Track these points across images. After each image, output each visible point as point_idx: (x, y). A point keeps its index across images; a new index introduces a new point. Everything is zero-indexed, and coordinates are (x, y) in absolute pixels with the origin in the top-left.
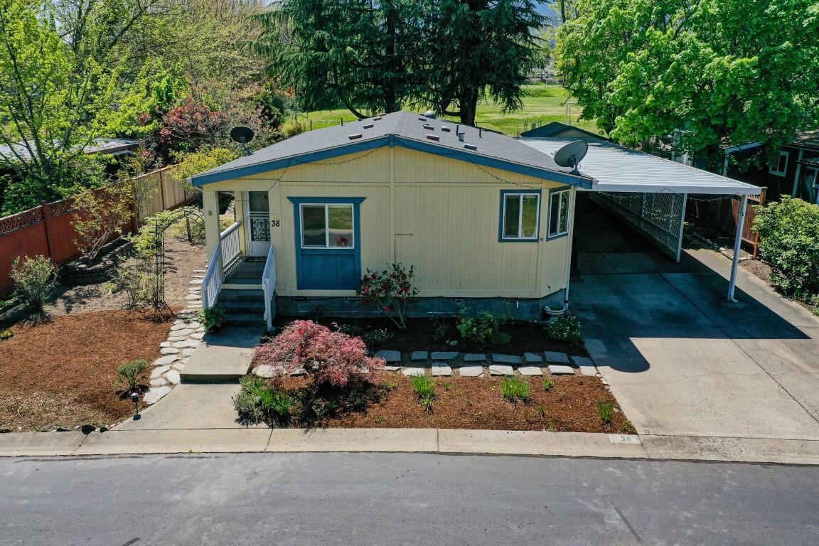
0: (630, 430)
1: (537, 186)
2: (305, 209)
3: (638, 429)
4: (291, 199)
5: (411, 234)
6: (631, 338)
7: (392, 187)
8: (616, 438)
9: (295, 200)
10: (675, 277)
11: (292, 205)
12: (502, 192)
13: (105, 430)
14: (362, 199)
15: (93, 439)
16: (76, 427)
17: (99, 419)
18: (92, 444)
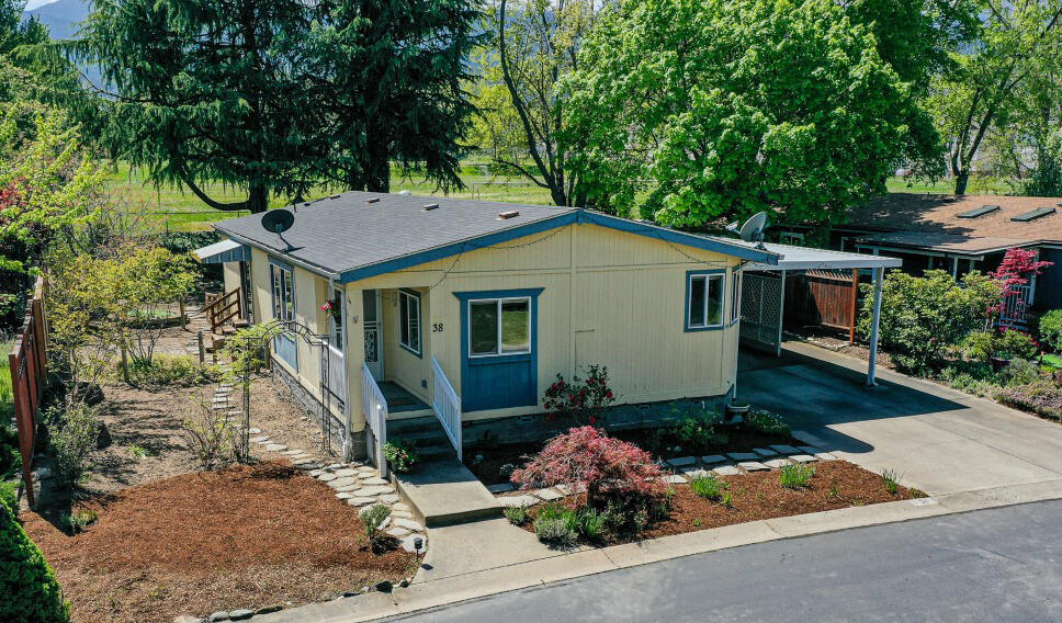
0: (920, 495)
1: (722, 265)
2: (474, 307)
4: (456, 294)
5: (593, 331)
6: (827, 426)
7: (574, 274)
8: (916, 502)
9: (462, 296)
11: (457, 302)
12: (689, 273)
13: (405, 585)
14: (540, 290)
15: (403, 596)
16: (366, 588)
17: (379, 577)
18: (409, 600)
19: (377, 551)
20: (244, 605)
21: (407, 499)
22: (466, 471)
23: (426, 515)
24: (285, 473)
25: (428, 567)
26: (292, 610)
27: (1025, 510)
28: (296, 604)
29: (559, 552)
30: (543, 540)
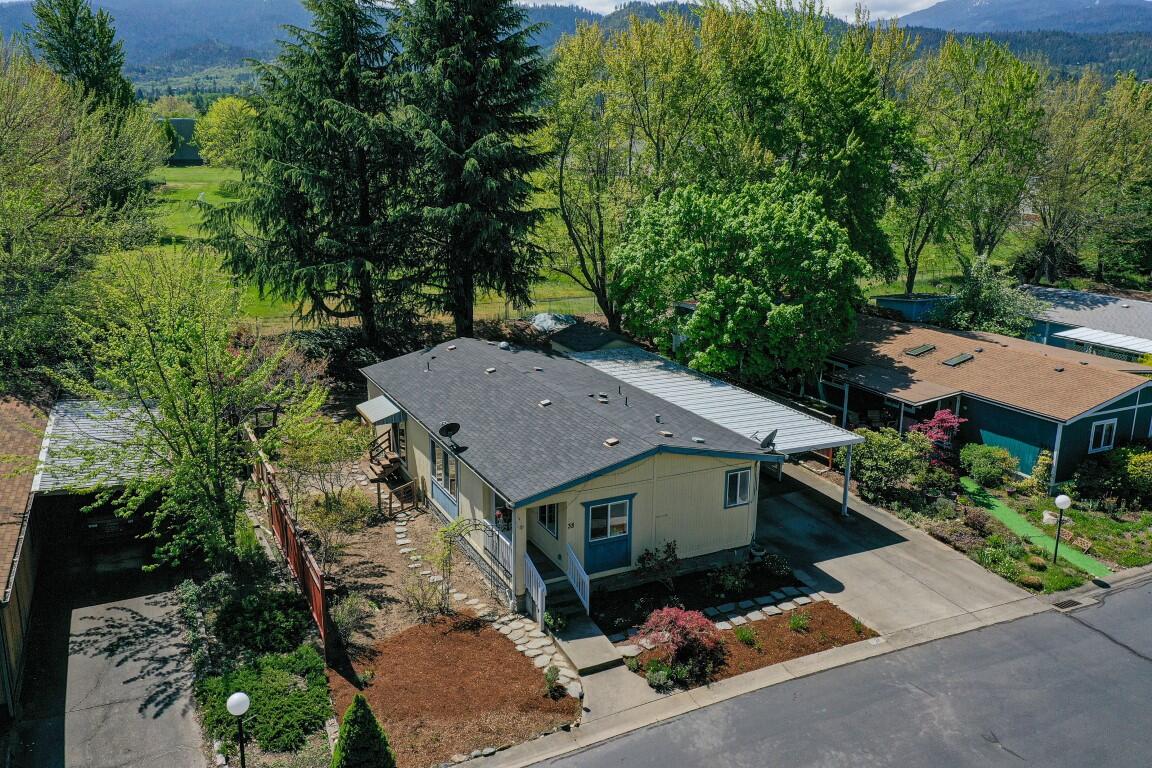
0: (875, 635)
1: (748, 465)
2: (594, 510)
3: (879, 632)
4: (583, 504)
5: (667, 515)
6: (815, 564)
8: (872, 641)
9: (586, 505)
10: (791, 496)
11: (584, 509)
12: (727, 472)
13: (578, 725)
14: (633, 495)
15: (578, 733)
16: (555, 729)
17: (562, 720)
18: (582, 737)
19: (555, 698)
20: (488, 745)
21: (562, 651)
22: (595, 627)
23: (579, 668)
24: (476, 625)
25: (587, 710)
26: (516, 747)
27: (938, 645)
28: (519, 742)
29: (662, 695)
30: (651, 685)
